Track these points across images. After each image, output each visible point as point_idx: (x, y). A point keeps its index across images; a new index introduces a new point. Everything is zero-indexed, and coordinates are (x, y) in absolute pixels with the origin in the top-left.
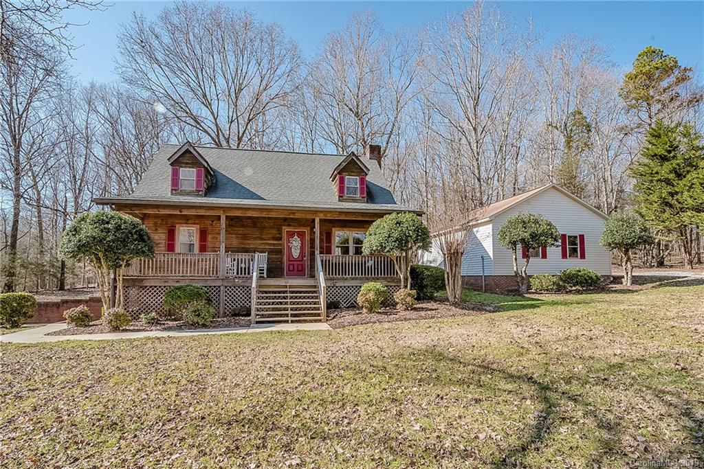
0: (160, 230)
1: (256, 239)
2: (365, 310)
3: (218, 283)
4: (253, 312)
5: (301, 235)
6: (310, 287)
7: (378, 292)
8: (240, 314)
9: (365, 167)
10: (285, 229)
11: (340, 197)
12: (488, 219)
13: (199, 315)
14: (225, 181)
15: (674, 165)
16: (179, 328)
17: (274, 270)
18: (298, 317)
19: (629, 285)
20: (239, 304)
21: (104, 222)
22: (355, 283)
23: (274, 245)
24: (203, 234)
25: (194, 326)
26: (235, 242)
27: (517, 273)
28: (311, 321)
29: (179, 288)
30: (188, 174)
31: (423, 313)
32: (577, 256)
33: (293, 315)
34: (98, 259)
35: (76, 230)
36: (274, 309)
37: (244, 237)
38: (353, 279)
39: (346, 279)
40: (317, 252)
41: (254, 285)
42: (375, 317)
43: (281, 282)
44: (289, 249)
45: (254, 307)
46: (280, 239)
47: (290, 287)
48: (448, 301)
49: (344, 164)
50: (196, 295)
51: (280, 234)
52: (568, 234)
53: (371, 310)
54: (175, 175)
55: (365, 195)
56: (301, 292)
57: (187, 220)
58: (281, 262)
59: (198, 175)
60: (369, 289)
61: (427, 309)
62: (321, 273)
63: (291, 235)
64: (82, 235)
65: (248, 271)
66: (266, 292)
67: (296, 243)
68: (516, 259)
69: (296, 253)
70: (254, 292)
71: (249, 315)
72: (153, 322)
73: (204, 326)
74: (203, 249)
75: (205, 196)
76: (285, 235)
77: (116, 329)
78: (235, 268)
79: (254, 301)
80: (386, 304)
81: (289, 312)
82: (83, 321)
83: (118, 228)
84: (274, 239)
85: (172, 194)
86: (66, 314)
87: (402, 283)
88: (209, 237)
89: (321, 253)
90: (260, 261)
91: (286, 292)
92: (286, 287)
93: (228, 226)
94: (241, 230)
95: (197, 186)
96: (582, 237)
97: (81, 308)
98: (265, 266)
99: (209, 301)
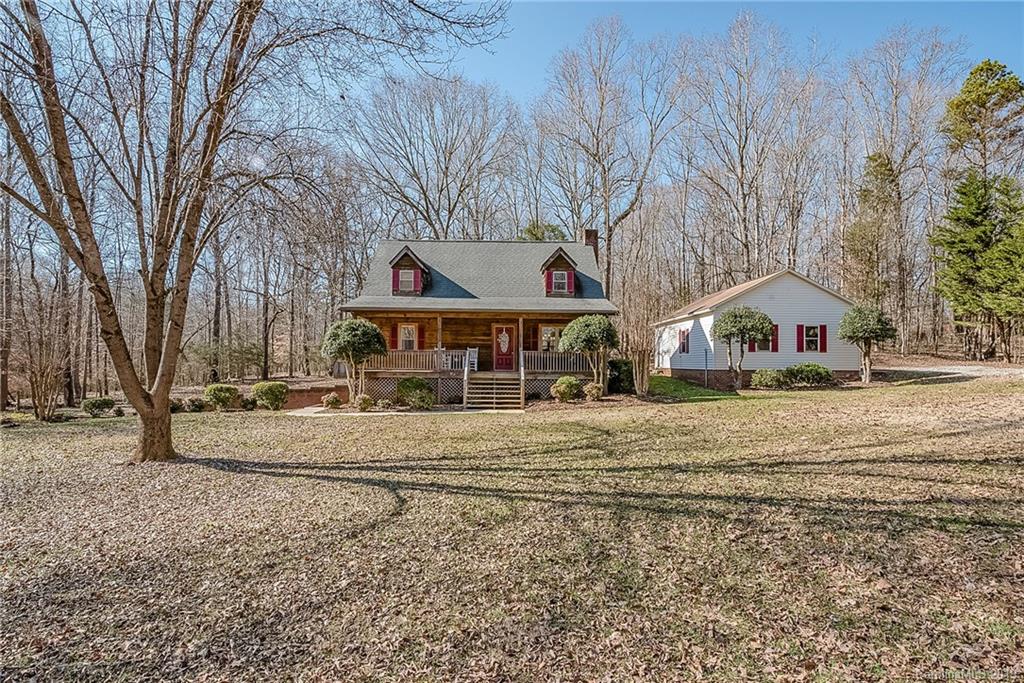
0: (385, 328)
1: (468, 335)
2: (557, 400)
3: (436, 376)
4: (465, 400)
5: (509, 331)
6: (514, 380)
7: (570, 386)
8: (455, 401)
9: (573, 261)
10: (495, 326)
11: (547, 292)
12: (708, 310)
13: (423, 401)
14: (438, 279)
15: (978, 233)
16: (409, 411)
17: (484, 365)
18: (501, 405)
19: (867, 381)
20: (453, 394)
21: (354, 330)
22: (553, 377)
23: (483, 340)
24: (421, 332)
25: (420, 409)
26: (449, 339)
27: (731, 368)
28: (511, 408)
29: (407, 380)
30: (407, 276)
31: (605, 404)
32: (816, 349)
33: (497, 403)
34: (348, 356)
35: (335, 336)
36: (482, 398)
37: (457, 333)
38: (552, 373)
39: (547, 373)
40: (521, 349)
41: (465, 378)
42: (564, 405)
43: (489, 375)
44: (498, 344)
45: (465, 395)
46: (490, 335)
47: (497, 379)
48: (636, 394)
49: (552, 260)
50: (420, 385)
51: (490, 329)
52: (806, 324)
53: (562, 401)
54: (396, 277)
55: (572, 290)
56: (506, 384)
57: (407, 320)
58: (491, 357)
59: (416, 276)
60: (563, 382)
61: (613, 400)
62: (522, 368)
63: (500, 331)
64: (341, 340)
65: (461, 364)
66: (477, 384)
67: (504, 339)
68: (730, 354)
69: (504, 348)
70: (465, 384)
71: (461, 402)
72: (387, 407)
73: (428, 410)
74: (421, 346)
75: (422, 295)
76: (494, 331)
77: (363, 410)
78: (450, 362)
79: (466, 390)
80: (576, 395)
81: (494, 401)
82: (335, 404)
83: (364, 334)
84: (484, 335)
85: (394, 295)
86: (324, 398)
87: (596, 377)
88: (427, 334)
89: (524, 349)
90: (472, 355)
91: (492, 384)
92: (492, 379)
93: (443, 323)
94: (454, 328)
95: (415, 287)
96: (823, 328)
97: (333, 394)
98: (476, 360)
99: (431, 390)
